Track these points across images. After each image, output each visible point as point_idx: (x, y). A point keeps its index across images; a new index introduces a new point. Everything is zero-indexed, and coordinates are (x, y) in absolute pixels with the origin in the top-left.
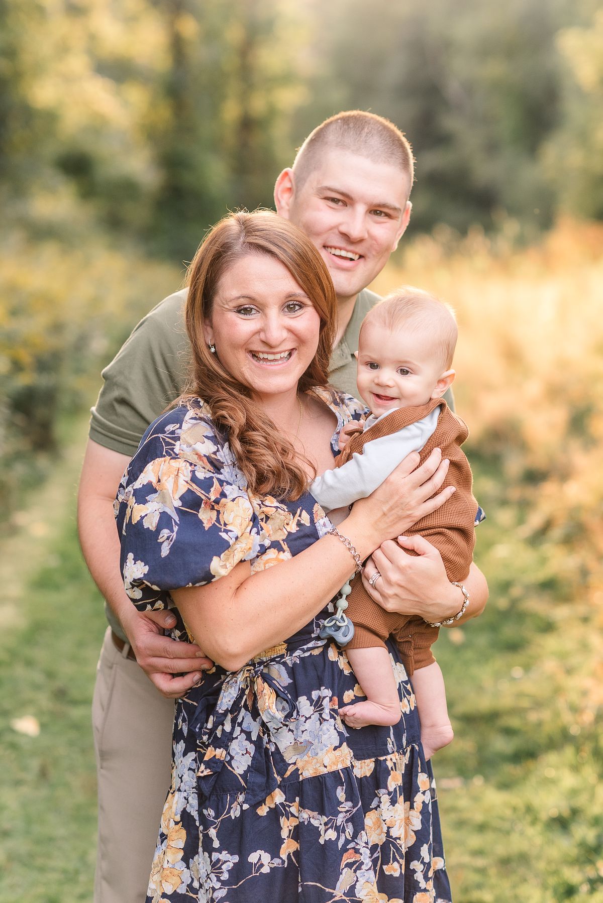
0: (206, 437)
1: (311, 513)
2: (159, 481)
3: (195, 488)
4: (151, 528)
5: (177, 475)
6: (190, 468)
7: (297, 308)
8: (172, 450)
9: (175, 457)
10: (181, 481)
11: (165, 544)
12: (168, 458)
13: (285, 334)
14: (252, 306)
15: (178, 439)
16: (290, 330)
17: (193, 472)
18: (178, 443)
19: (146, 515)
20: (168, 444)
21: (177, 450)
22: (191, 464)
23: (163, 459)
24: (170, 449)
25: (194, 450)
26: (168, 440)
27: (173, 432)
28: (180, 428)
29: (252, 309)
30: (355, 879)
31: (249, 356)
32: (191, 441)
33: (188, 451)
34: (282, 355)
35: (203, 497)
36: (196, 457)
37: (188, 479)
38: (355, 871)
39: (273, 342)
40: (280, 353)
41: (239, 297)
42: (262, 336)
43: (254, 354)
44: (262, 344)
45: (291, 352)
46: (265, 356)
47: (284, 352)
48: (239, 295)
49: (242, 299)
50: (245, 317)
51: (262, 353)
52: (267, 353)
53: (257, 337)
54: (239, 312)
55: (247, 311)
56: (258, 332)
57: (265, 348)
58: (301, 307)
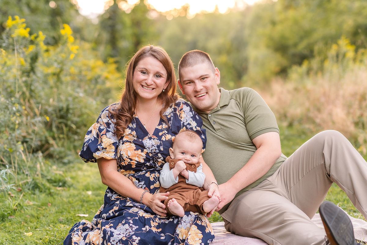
0: (107, 116)
9: (98, 123)
10: (97, 130)
11: (85, 147)
13: (153, 83)
16: (155, 82)
17: (99, 127)
18: (100, 119)
21: (99, 121)
22: (101, 125)
25: (102, 121)
29: (146, 73)
31: (141, 86)
32: (103, 118)
34: (150, 89)
36: (103, 123)
39: (149, 84)
40: (150, 88)
41: (143, 68)
42: (146, 81)
43: (142, 86)
44: (145, 84)
45: (153, 89)
46: (145, 87)
47: (151, 88)
48: (143, 67)
49: (144, 69)
50: (143, 74)
51: (145, 86)
52: (146, 87)
53: (144, 81)
54: (142, 72)
55: (144, 73)
56: (145, 80)
57: (146, 85)
58: (160, 77)
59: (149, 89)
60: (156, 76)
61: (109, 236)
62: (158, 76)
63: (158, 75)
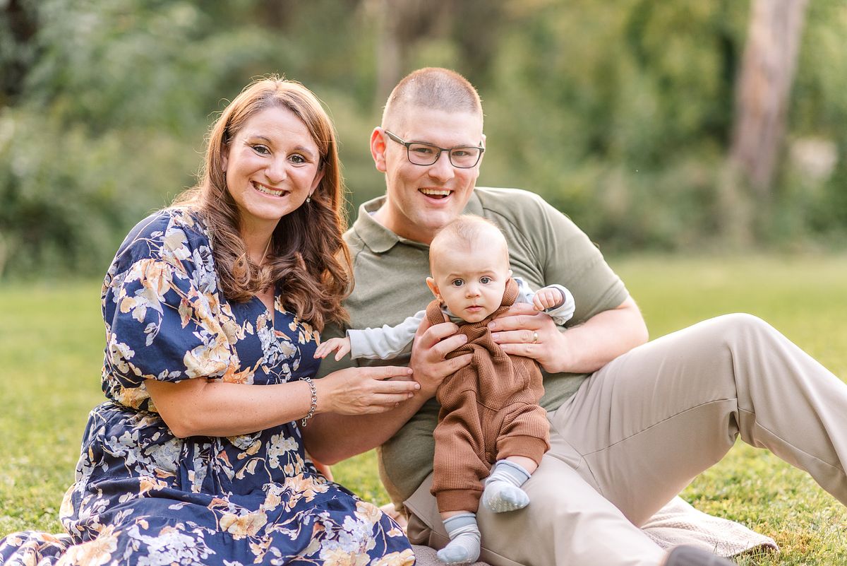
0: (184, 244)
1: (254, 325)
2: (145, 279)
3: (175, 288)
4: (139, 320)
5: (161, 275)
6: (171, 270)
7: (300, 160)
8: (157, 253)
9: (159, 260)
10: (165, 282)
11: (150, 335)
12: (153, 260)
13: (285, 177)
14: (266, 148)
15: (162, 244)
16: (289, 175)
17: (173, 274)
18: (161, 248)
19: (135, 308)
20: (153, 247)
21: (160, 254)
22: (172, 267)
23: (149, 260)
24: (155, 252)
25: (174, 255)
26: (153, 244)
27: (157, 238)
28: (164, 235)
29: (265, 149)
30: (320, 547)
31: (251, 186)
32: (172, 248)
33: (169, 255)
34: (277, 192)
35: (182, 296)
36: (175, 261)
37: (171, 280)
38: (320, 541)
39: (274, 179)
40: (276, 190)
41: (259, 137)
42: (267, 172)
43: (255, 184)
44: (265, 179)
45: (284, 193)
46: (264, 188)
47: (280, 190)
48: (259, 135)
49: (261, 139)
50: (259, 154)
51: (263, 185)
52: (266, 187)
53: (262, 171)
54: (255, 149)
55: (261, 150)
56: (264, 168)
57: (266, 183)
58: (303, 161)
59: (273, 192)
60: (291, 159)
61: (134, 551)
62: (298, 158)
63: (297, 156)
